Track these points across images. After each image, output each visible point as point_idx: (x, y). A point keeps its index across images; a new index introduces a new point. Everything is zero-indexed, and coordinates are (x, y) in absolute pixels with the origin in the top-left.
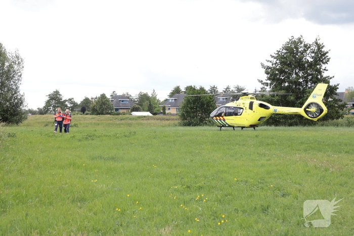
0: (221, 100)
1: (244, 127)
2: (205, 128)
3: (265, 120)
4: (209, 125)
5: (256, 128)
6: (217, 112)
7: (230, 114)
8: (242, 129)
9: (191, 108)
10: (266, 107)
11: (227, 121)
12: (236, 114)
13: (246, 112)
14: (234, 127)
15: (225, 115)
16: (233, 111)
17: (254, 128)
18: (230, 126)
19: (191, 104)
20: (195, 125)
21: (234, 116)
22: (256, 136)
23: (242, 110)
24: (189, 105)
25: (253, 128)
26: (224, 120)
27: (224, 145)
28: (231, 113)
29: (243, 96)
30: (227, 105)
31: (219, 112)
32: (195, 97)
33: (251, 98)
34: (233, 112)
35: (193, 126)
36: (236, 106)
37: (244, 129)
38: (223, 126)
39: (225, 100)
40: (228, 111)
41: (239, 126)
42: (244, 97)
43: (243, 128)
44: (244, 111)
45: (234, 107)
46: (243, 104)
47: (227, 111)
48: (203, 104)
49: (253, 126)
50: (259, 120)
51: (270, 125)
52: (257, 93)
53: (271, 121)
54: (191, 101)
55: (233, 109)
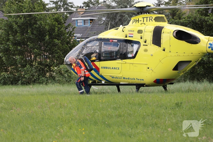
0: (80, 24)
1: (143, 85)
2: (52, 88)
3: (189, 67)
4: (59, 82)
5: (169, 87)
6: (80, 53)
7: (111, 56)
8: (138, 89)
9: (16, 44)
10: (192, 40)
11: (102, 72)
12: (124, 56)
13: (146, 50)
14: (118, 85)
15: (100, 58)
16: (116, 49)
17: (165, 88)
18: (109, 83)
19: (16, 32)
20: (27, 83)
21: (119, 61)
22: (177, 104)
23: (136, 47)
24: (11, 37)
25: (161, 88)
26: (97, 70)
27: (109, 126)
28: (111, 53)
29: (138, 14)
30: (102, 36)
31: (84, 52)
32: (25, 16)
33: (157, 19)
34: (117, 52)
35: (23, 84)
36: (123, 38)
37: (142, 89)
38: (94, 83)
39: (88, 25)
40: (106, 48)
41: (131, 81)
42: (140, 17)
43: (139, 86)
44: (142, 48)
45: (119, 40)
46: (140, 32)
47: (103, 50)
48: (41, 34)
49: (162, 82)
50: (176, 68)
51: (198, 80)
52: (162, 6)
53: (200, 70)
54: (15, 26)
55: (116, 44)
